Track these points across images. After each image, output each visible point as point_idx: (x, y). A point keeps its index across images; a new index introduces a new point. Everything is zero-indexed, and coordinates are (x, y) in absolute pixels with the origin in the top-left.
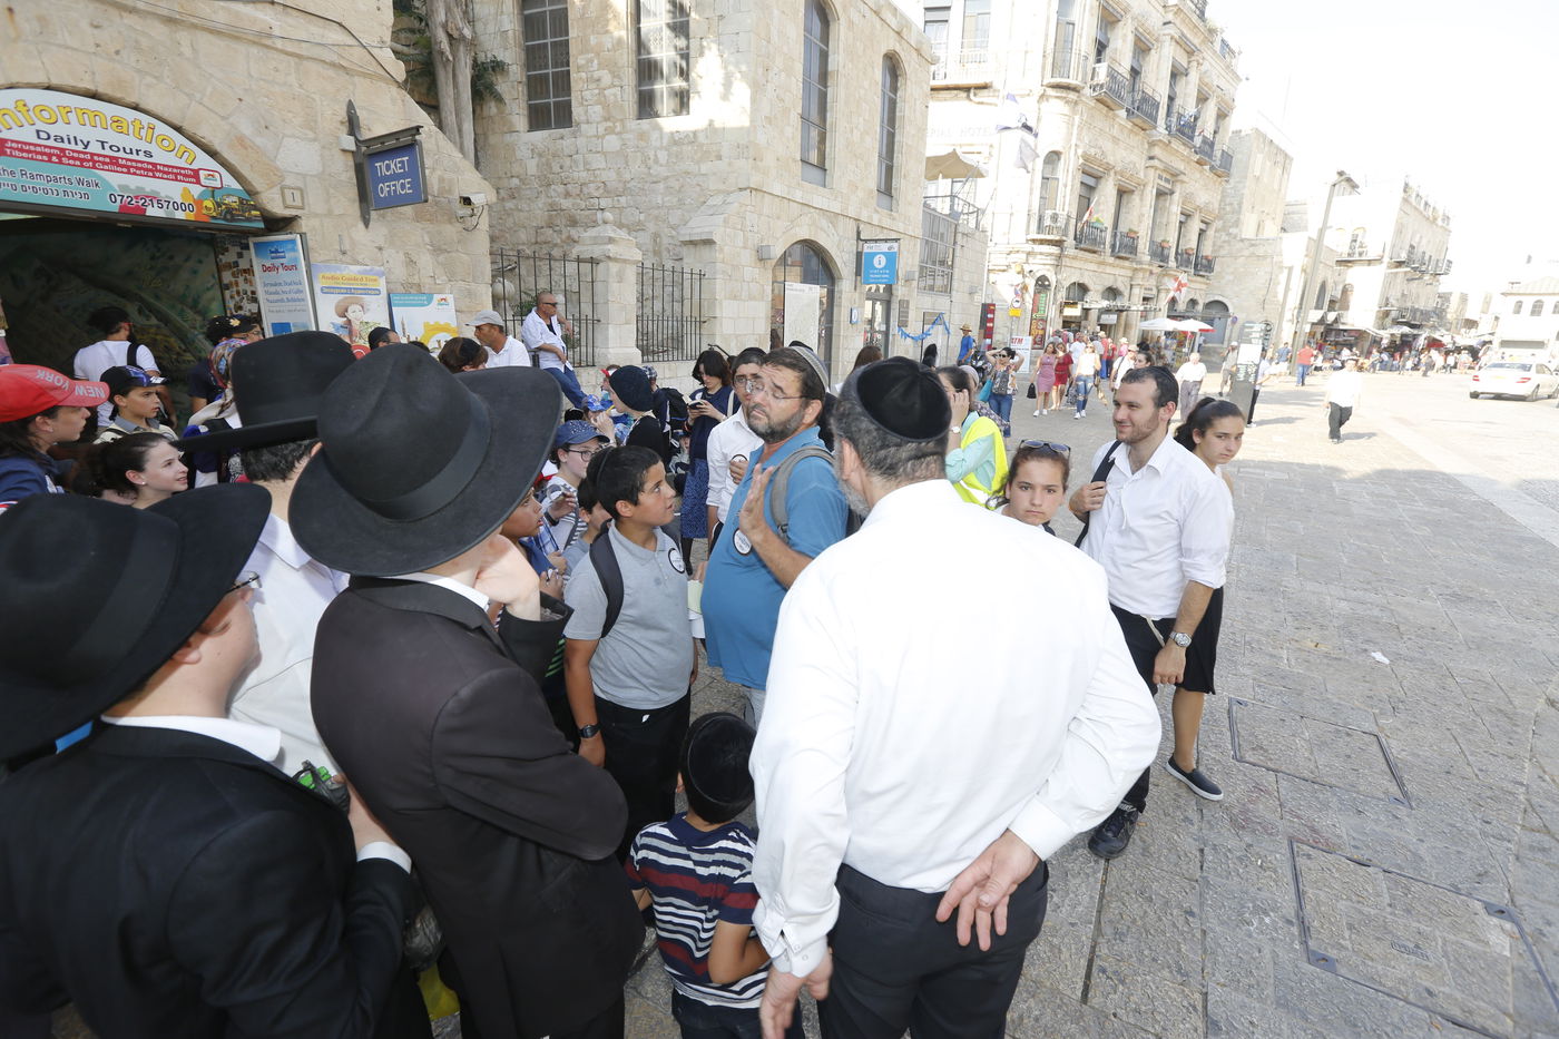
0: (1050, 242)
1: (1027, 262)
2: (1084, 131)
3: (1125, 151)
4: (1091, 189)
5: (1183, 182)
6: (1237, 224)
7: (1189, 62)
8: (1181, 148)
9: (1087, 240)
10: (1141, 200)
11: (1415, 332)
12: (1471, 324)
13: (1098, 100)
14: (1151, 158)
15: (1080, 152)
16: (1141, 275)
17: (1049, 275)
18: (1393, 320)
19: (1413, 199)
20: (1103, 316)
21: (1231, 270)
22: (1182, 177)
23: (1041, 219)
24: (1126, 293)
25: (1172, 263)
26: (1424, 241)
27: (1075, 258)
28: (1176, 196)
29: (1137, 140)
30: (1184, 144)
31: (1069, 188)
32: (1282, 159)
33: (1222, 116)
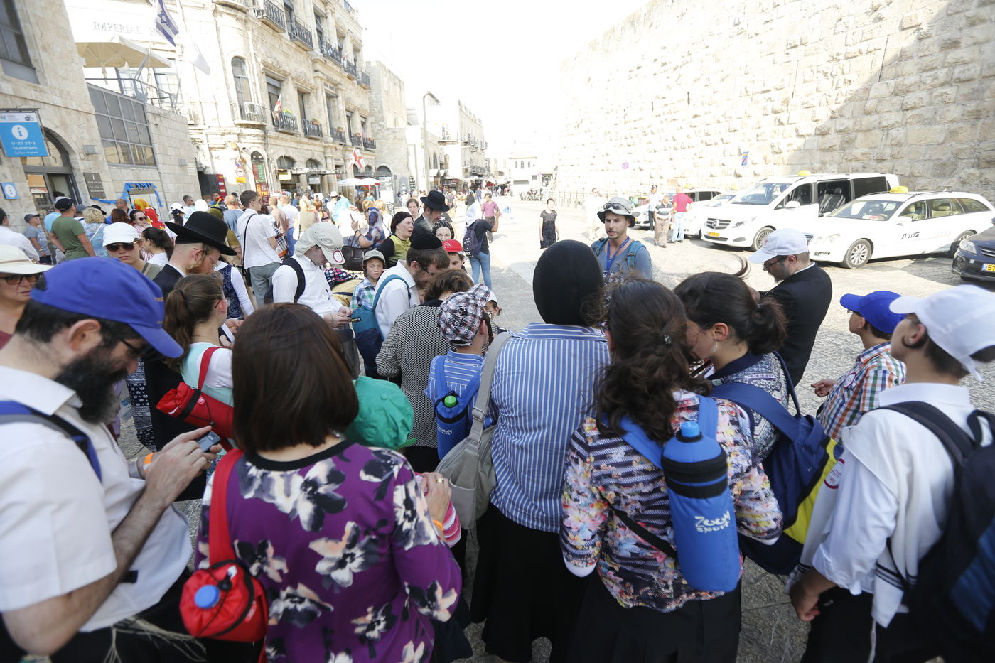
0: (254, 126)
1: (239, 141)
2: (259, 45)
3: (296, 65)
4: (278, 89)
5: (342, 90)
6: (382, 119)
7: (326, 10)
8: (335, 67)
9: (283, 125)
10: (317, 99)
11: (481, 178)
12: (501, 174)
13: (262, 22)
14: (316, 71)
15: (259, 59)
16: (329, 150)
17: (259, 151)
18: (470, 173)
19: (463, 109)
20: (310, 179)
21: (386, 147)
22: (340, 86)
23: (241, 110)
24: (323, 162)
25: (349, 143)
26: (474, 133)
27: (277, 138)
28: (340, 98)
29: (302, 56)
30: (336, 65)
31: (258, 86)
32: (398, 82)
33: (356, 50)
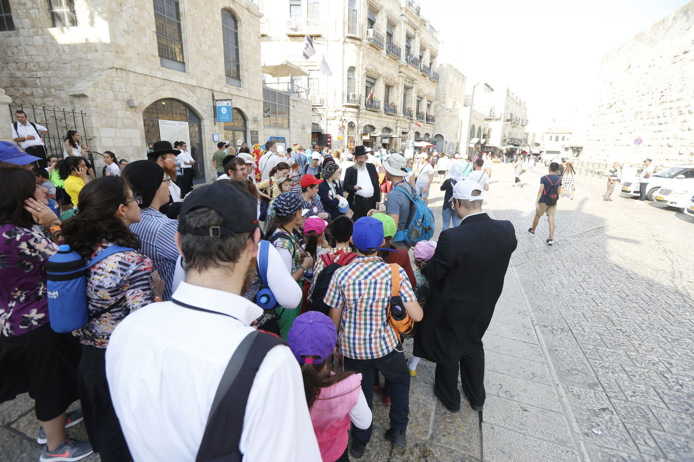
0: (353, 107)
1: (343, 116)
2: (366, 59)
3: (387, 69)
4: (373, 84)
5: (416, 84)
6: (444, 102)
7: (415, 33)
8: (414, 69)
9: (371, 105)
10: (398, 90)
11: (516, 147)
12: (538, 145)
13: (371, 45)
14: (400, 72)
15: (364, 67)
16: (400, 122)
17: (354, 121)
18: (508, 143)
19: (511, 95)
20: (383, 140)
21: (443, 122)
22: (415, 81)
23: (348, 97)
24: (394, 130)
25: (415, 118)
26: (517, 112)
27: (366, 114)
28: (414, 89)
29: (392, 64)
30: (414, 67)
31: (360, 83)
32: (462, 77)
33: (433, 57)
